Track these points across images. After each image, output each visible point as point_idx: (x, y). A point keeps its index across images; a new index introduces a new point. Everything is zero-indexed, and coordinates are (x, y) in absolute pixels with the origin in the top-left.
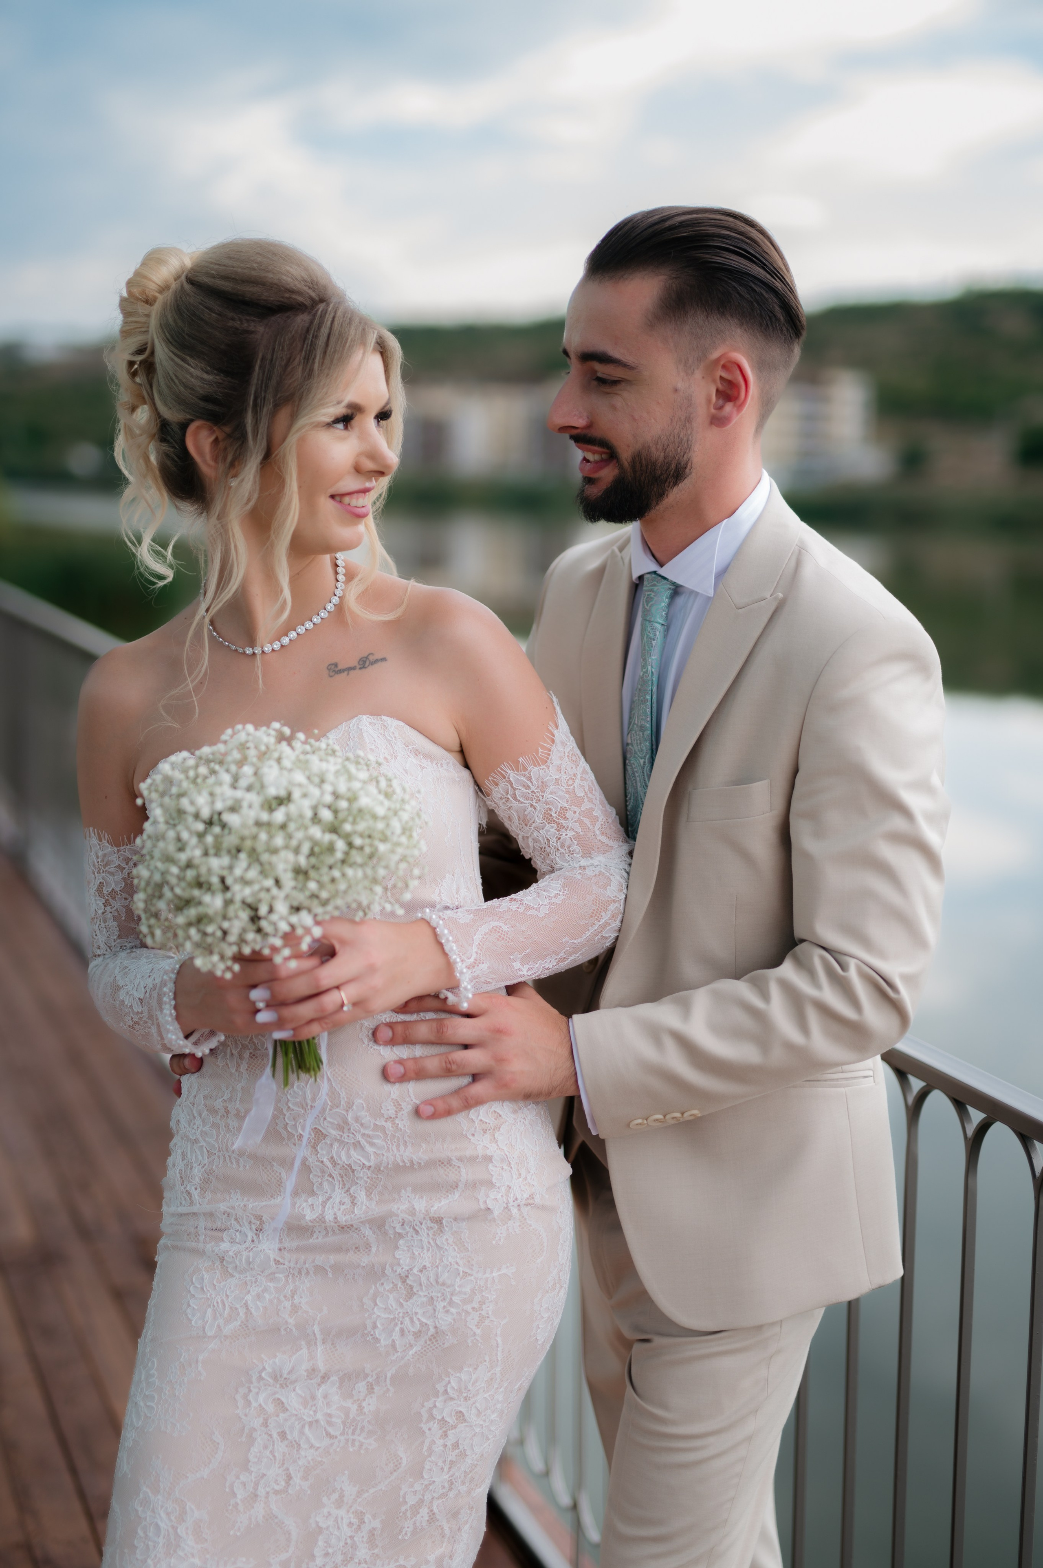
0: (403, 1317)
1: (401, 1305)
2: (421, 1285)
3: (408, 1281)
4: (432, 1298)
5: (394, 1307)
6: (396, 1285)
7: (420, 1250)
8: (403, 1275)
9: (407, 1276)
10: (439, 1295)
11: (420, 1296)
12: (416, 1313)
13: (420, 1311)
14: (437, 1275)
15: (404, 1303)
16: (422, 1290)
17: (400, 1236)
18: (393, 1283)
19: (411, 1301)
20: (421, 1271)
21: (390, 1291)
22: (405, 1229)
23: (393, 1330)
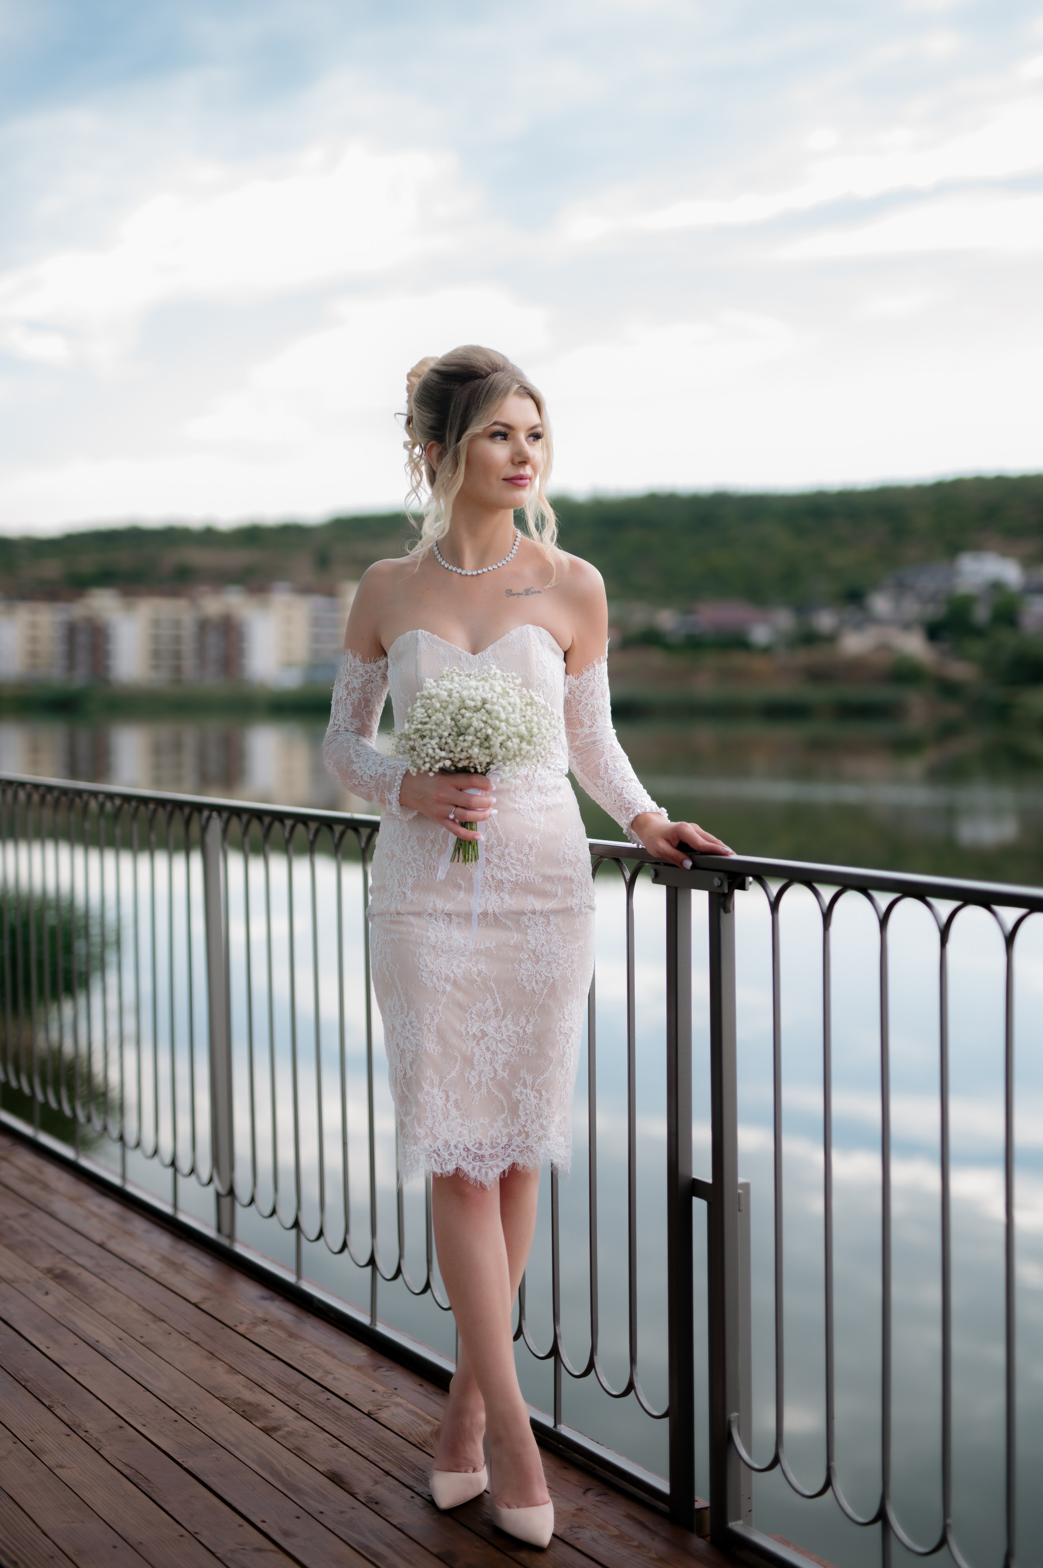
0: (536, 974)
1: (534, 967)
2: (542, 954)
3: (536, 953)
4: (549, 962)
5: (531, 968)
6: (530, 955)
7: (539, 935)
8: (533, 949)
9: (535, 950)
10: (553, 960)
11: (543, 961)
12: (542, 971)
13: (544, 970)
14: (550, 948)
15: (535, 966)
16: (543, 957)
17: (528, 927)
18: (528, 954)
19: (539, 964)
20: (542, 947)
21: (527, 959)
22: (530, 923)
23: (532, 981)
